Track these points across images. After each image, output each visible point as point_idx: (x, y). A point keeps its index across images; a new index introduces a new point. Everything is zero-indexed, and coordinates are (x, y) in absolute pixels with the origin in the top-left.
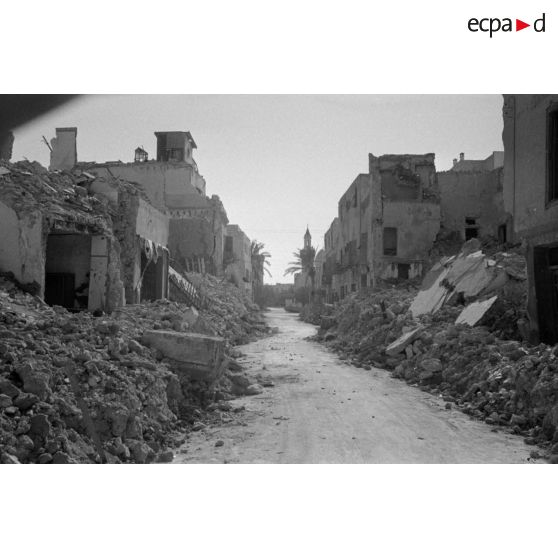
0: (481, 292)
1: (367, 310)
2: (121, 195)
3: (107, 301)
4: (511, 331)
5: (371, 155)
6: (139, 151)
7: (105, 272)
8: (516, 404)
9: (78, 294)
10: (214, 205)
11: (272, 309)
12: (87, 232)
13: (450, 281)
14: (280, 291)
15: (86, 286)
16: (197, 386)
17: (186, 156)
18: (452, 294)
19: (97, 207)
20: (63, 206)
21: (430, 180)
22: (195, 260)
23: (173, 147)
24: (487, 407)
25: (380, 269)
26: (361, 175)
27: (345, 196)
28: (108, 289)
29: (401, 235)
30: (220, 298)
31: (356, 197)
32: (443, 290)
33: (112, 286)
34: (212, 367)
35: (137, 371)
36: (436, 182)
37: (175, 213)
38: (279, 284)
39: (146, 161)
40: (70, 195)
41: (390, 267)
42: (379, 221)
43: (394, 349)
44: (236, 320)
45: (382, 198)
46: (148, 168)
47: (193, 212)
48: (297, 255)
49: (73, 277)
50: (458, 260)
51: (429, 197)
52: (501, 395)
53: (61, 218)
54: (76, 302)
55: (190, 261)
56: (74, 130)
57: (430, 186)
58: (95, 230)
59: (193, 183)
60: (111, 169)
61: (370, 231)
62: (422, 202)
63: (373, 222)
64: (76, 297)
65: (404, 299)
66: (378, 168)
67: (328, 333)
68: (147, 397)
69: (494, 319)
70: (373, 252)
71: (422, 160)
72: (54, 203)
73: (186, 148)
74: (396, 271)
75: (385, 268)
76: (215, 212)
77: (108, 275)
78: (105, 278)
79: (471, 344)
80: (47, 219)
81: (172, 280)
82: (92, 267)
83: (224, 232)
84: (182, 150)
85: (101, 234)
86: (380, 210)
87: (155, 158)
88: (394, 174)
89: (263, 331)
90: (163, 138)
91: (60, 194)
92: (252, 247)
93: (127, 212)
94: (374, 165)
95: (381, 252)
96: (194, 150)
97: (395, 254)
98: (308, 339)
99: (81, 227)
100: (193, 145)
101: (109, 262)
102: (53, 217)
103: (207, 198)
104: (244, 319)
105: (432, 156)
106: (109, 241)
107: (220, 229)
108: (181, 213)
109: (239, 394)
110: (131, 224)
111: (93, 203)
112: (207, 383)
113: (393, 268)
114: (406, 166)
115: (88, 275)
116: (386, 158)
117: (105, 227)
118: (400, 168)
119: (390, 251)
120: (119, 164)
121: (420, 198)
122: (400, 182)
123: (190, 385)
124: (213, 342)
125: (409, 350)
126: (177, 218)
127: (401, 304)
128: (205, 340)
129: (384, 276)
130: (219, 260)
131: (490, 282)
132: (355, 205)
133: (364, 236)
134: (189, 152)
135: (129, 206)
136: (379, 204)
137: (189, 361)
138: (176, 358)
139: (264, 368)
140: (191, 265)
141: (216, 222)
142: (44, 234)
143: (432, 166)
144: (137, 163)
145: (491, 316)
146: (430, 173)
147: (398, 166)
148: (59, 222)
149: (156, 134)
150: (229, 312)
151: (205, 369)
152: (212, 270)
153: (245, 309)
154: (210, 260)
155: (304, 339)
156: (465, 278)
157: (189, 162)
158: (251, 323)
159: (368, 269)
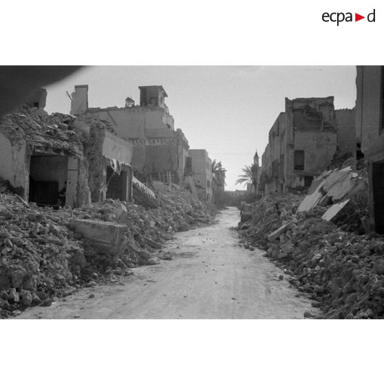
0: (345, 196)
1: (270, 209)
2: (92, 129)
3: (77, 199)
4: (356, 225)
5: (286, 99)
6: (129, 100)
7: (76, 181)
8: (321, 278)
9: (61, 195)
10: (178, 136)
11: (229, 208)
12: (62, 154)
13: (325, 188)
14: (238, 195)
15: (64, 190)
16: (104, 257)
17: (159, 103)
18: (324, 197)
19: (73, 137)
20: (45, 137)
21: (330, 116)
22: (165, 173)
23: (151, 97)
24: (305, 279)
25: (292, 179)
26: (282, 113)
27: (272, 128)
28: (78, 193)
29: (307, 155)
30: (173, 199)
31: (278, 128)
32: (320, 195)
33: (81, 190)
34: (114, 245)
35: (47, 246)
36: (334, 117)
37: (151, 141)
38: (237, 191)
39: (133, 106)
40: (51, 129)
41: (298, 179)
42: (291, 146)
43: (272, 236)
44: (182, 215)
45: (294, 129)
46: (134, 111)
47: (163, 140)
48: (245, 171)
49: (56, 184)
50: (333, 173)
51: (329, 128)
52: (315, 271)
53: (40, 145)
54: (59, 200)
55: (161, 174)
56: (86, 87)
57: (330, 120)
58: (69, 153)
59: (164, 120)
60: (110, 112)
61: (285, 153)
62: (323, 131)
63: (287, 146)
64: (59, 197)
65: (297, 201)
66: (291, 108)
67: (245, 225)
68: (48, 263)
69: (345, 216)
70: (288, 168)
71: (324, 101)
72: (37, 135)
73: (159, 97)
74: (303, 181)
75: (295, 179)
76: (178, 140)
77: (78, 183)
78: (76, 185)
79: (317, 234)
80: (30, 145)
81: (135, 186)
82: (68, 177)
83: (186, 154)
84: (156, 98)
85: (74, 155)
86: (292, 138)
87: (139, 105)
88: (303, 112)
89: (204, 222)
90: (144, 90)
91: (43, 129)
92: (213, 165)
93: (97, 141)
94: (289, 106)
95: (292, 167)
96: (166, 98)
97: (303, 169)
98: (232, 229)
99: (58, 150)
100: (165, 95)
101: (79, 174)
102: (34, 144)
103: (174, 131)
104: (189, 213)
105: (332, 98)
106: (79, 160)
107: (182, 152)
108: (156, 141)
109: (141, 264)
110: (99, 149)
111: (70, 135)
112: (112, 255)
113: (301, 179)
114: (312, 106)
115: (66, 183)
116: (298, 100)
117: (77, 151)
118: (308, 108)
119: (299, 167)
120: (115, 108)
121: (322, 129)
122: (308, 118)
123: (98, 257)
124: (115, 228)
125: (282, 237)
126: (153, 145)
127: (294, 205)
128: (110, 226)
129: (294, 186)
130: (181, 173)
131: (352, 189)
132: (278, 135)
133: (282, 156)
134: (162, 100)
135: (97, 137)
136: (292, 134)
137: (98, 240)
138: (91, 238)
139: (178, 248)
140: (162, 177)
141: (179, 147)
142: (28, 155)
143: (332, 106)
144: (127, 107)
145: (343, 214)
146: (330, 110)
147: (307, 106)
148: (38, 147)
149: (140, 88)
150: (178, 209)
151: (109, 246)
152: (176, 180)
153: (191, 207)
154: (175, 173)
155: (229, 229)
156: (334, 186)
157: (161, 106)
158: (195, 217)
159: (284, 180)
